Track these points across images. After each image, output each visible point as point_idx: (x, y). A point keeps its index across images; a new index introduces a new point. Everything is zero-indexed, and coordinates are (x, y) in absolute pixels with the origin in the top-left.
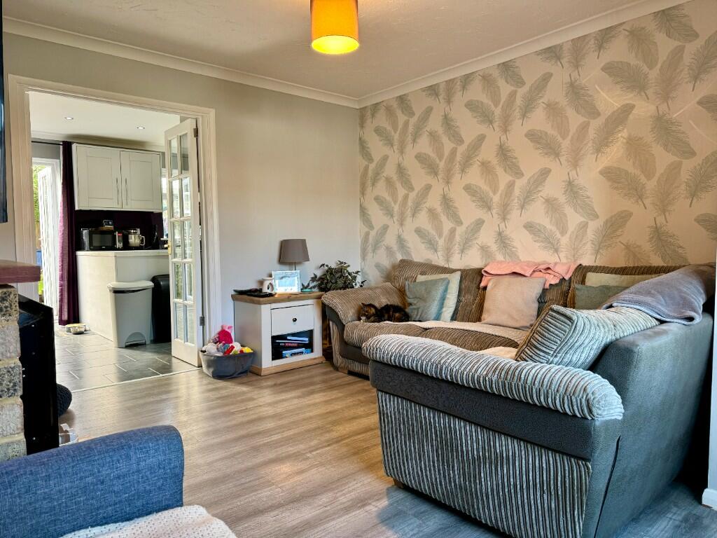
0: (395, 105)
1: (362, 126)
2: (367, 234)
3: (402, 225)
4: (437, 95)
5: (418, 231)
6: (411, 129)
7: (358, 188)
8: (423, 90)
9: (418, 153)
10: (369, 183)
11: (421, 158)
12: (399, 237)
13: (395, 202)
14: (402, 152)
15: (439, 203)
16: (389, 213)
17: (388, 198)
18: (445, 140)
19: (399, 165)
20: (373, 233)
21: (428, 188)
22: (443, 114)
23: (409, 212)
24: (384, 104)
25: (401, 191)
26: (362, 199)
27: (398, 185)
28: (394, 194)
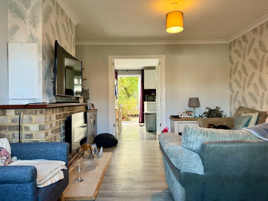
0: (241, 39)
1: (230, 50)
2: (232, 95)
3: (244, 91)
4: (257, 32)
5: (250, 94)
6: (247, 49)
7: (229, 76)
8: (251, 31)
9: (250, 59)
10: (232, 73)
11: (251, 61)
12: (243, 96)
13: (241, 81)
14: (244, 59)
15: (258, 80)
16: (239, 86)
17: (239, 79)
18: (260, 52)
19: (243, 65)
20: (234, 95)
21: (253, 74)
22: (259, 40)
23: (246, 85)
24: (238, 40)
25: (244, 76)
26: (230, 80)
27: (243, 74)
28: (241, 77)
